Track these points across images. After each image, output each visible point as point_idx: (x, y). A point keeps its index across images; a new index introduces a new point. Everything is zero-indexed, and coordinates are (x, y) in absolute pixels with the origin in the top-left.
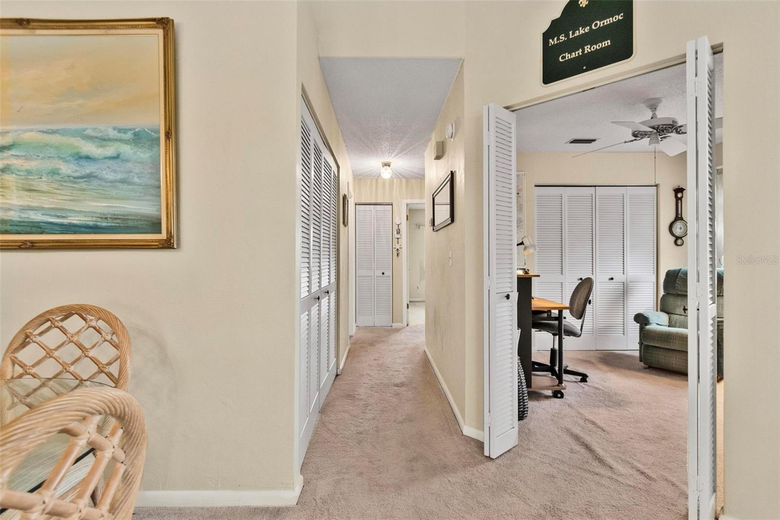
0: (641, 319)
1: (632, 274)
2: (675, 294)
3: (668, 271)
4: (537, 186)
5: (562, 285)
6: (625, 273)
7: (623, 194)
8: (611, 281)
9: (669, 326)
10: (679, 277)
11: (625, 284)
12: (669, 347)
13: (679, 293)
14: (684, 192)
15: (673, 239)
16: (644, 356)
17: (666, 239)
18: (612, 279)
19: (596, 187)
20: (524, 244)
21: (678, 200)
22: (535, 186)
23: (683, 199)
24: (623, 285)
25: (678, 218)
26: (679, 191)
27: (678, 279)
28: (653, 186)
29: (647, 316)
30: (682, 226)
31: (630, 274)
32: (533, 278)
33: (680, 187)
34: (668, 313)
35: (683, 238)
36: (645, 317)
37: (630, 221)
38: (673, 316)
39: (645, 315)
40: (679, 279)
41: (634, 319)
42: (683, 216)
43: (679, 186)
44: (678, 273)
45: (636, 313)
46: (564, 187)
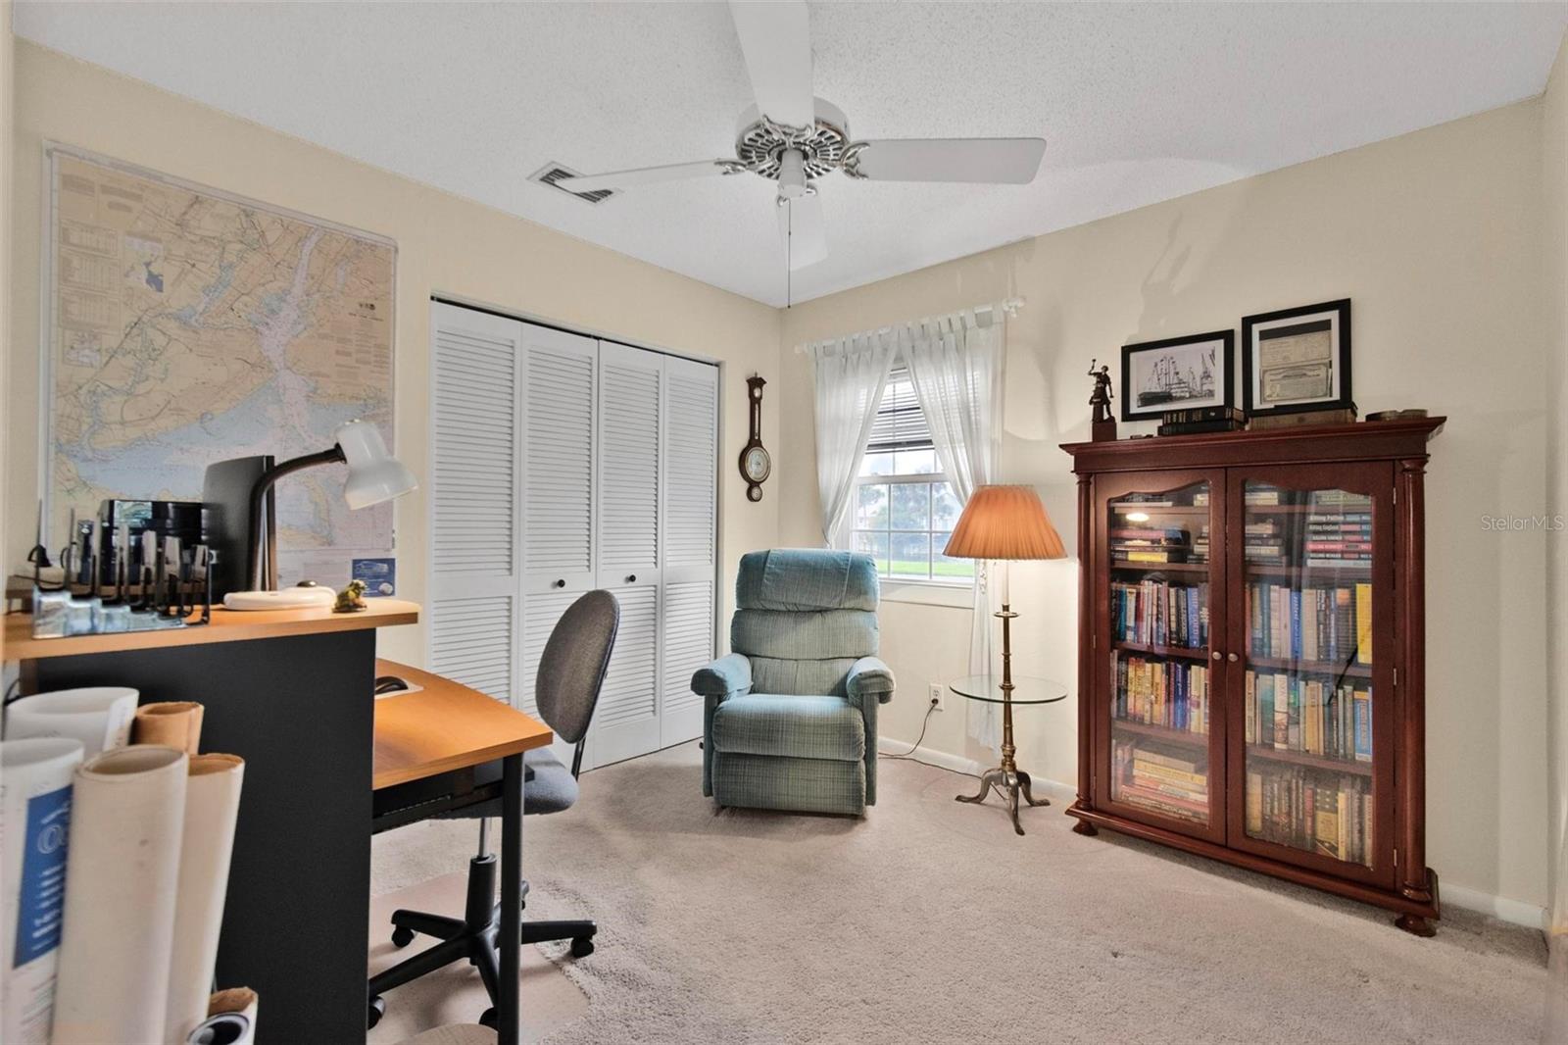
0: (708, 684)
1: (676, 564)
2: (758, 609)
3: (745, 557)
4: (440, 300)
5: (509, 604)
6: (659, 565)
7: (658, 371)
8: (631, 584)
9: (753, 691)
10: (767, 570)
11: (659, 587)
12: (772, 753)
13: (768, 606)
14: (765, 386)
15: (746, 485)
16: (717, 783)
17: (735, 485)
18: (632, 579)
19: (601, 341)
20: (342, 458)
21: (755, 402)
22: (432, 298)
23: (762, 401)
24: (655, 591)
25: (754, 442)
26: (756, 383)
27: (765, 576)
28: (712, 364)
29: (721, 676)
30: (760, 460)
31: (669, 564)
32: (379, 630)
33: (759, 376)
34: (748, 655)
35: (761, 486)
36: (718, 678)
37: (670, 439)
38: (758, 661)
39: (718, 674)
40: (768, 574)
41: (692, 684)
42: (761, 439)
43: (756, 374)
44: (765, 563)
45: (695, 671)
46: (519, 322)
